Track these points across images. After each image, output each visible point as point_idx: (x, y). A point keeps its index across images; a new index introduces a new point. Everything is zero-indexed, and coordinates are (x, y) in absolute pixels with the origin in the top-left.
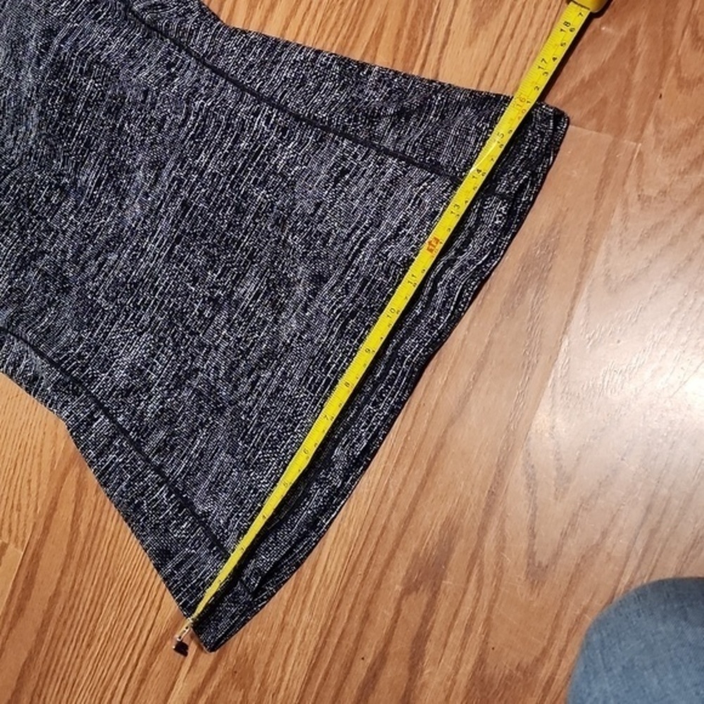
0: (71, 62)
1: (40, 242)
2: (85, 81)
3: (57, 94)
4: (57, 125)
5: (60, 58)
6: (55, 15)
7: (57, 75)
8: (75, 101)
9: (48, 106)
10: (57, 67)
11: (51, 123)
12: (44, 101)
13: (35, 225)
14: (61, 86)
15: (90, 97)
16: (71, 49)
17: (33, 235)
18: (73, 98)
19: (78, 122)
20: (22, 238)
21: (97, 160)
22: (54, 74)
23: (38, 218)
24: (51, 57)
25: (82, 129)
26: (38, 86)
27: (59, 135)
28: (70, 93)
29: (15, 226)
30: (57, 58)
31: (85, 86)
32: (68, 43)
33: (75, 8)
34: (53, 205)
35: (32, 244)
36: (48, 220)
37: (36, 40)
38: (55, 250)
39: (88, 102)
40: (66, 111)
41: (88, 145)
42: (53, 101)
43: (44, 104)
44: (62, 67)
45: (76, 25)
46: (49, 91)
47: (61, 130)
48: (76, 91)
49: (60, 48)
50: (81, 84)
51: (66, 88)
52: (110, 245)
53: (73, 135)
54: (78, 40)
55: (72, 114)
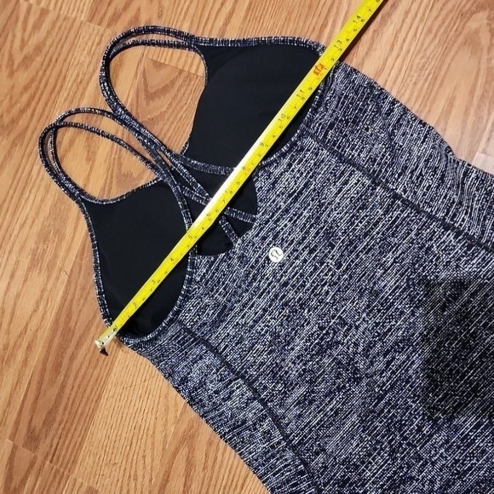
0: (477, 315)
1: (409, 467)
2: (486, 334)
3: (456, 339)
4: (448, 365)
5: (467, 309)
6: (467, 269)
7: (459, 323)
8: (472, 349)
9: (444, 346)
10: (461, 316)
11: (442, 361)
12: (440, 342)
13: (406, 449)
14: (461, 333)
15: (488, 349)
16: (480, 304)
17: (402, 459)
18: (471, 346)
19: (471, 368)
20: (393, 460)
21: (480, 405)
22: (457, 321)
23: (408, 444)
24: (457, 306)
25: (472, 374)
26: (439, 328)
27: (448, 375)
28: (469, 341)
29: (386, 447)
30: (464, 309)
31: (485, 339)
32: (478, 298)
33: (486, 265)
34: (424, 434)
35: (401, 468)
36: (418, 448)
37: (444, 288)
38: (423, 478)
39: (484, 353)
40: (461, 355)
41: (475, 390)
42: (451, 344)
43: (440, 344)
44: (466, 317)
45: (486, 281)
46: (449, 334)
47: (451, 370)
48: (474, 341)
49: (469, 302)
50: (482, 336)
51: (465, 336)
52: (480, 486)
53: (462, 378)
54: (487, 295)
55: (465, 359)
